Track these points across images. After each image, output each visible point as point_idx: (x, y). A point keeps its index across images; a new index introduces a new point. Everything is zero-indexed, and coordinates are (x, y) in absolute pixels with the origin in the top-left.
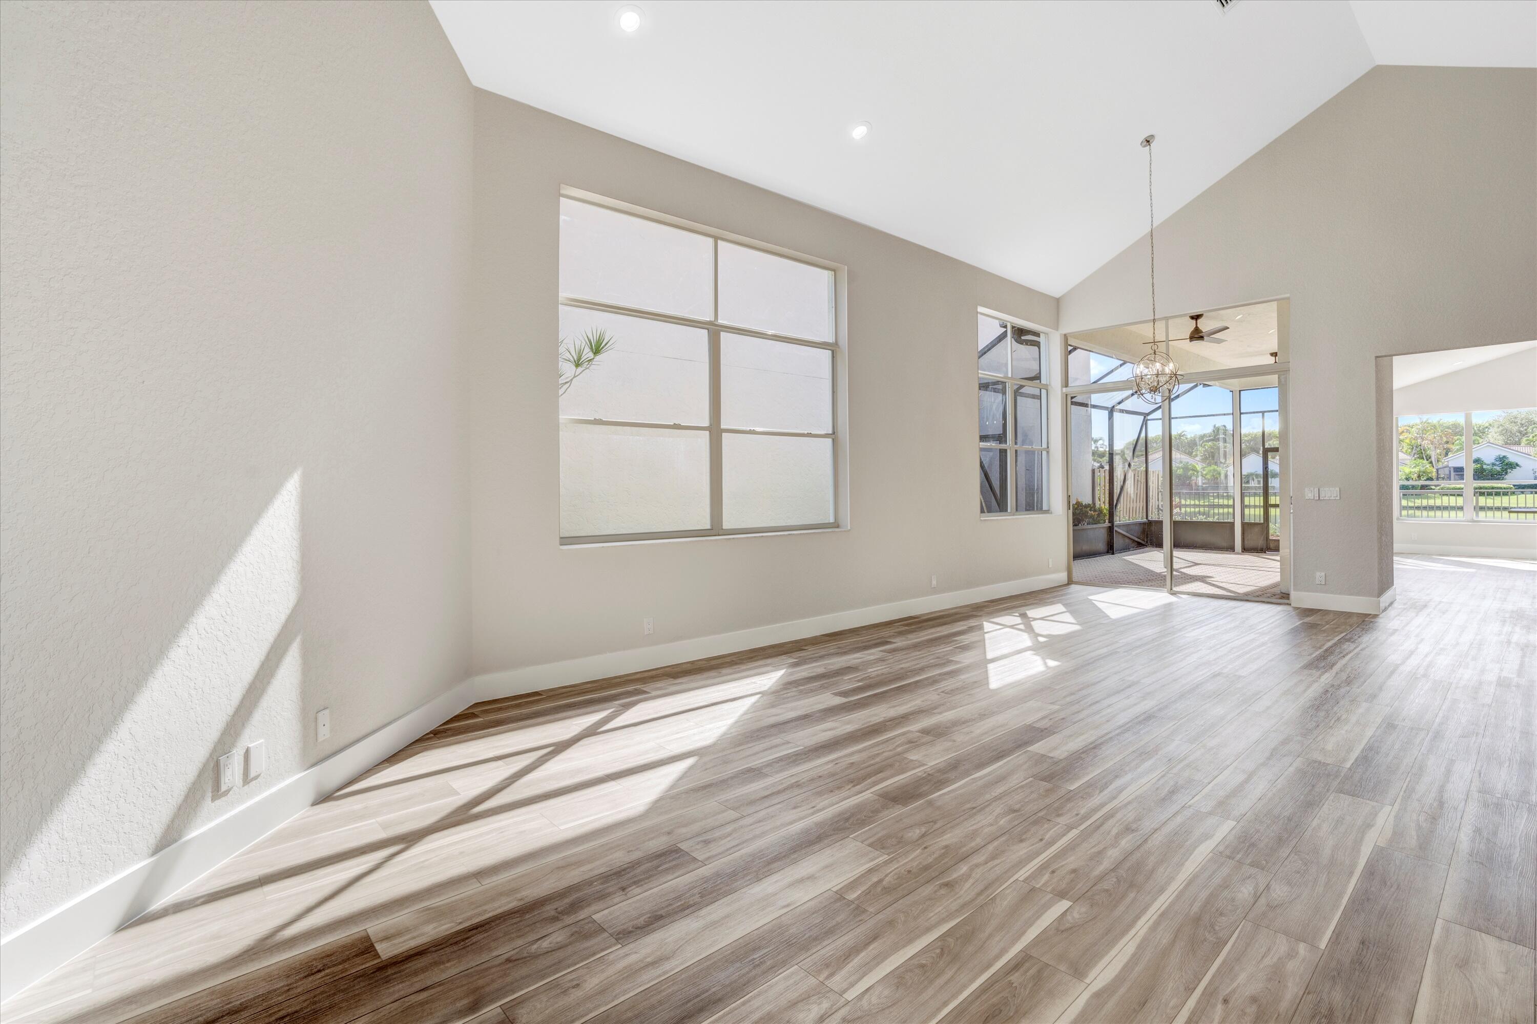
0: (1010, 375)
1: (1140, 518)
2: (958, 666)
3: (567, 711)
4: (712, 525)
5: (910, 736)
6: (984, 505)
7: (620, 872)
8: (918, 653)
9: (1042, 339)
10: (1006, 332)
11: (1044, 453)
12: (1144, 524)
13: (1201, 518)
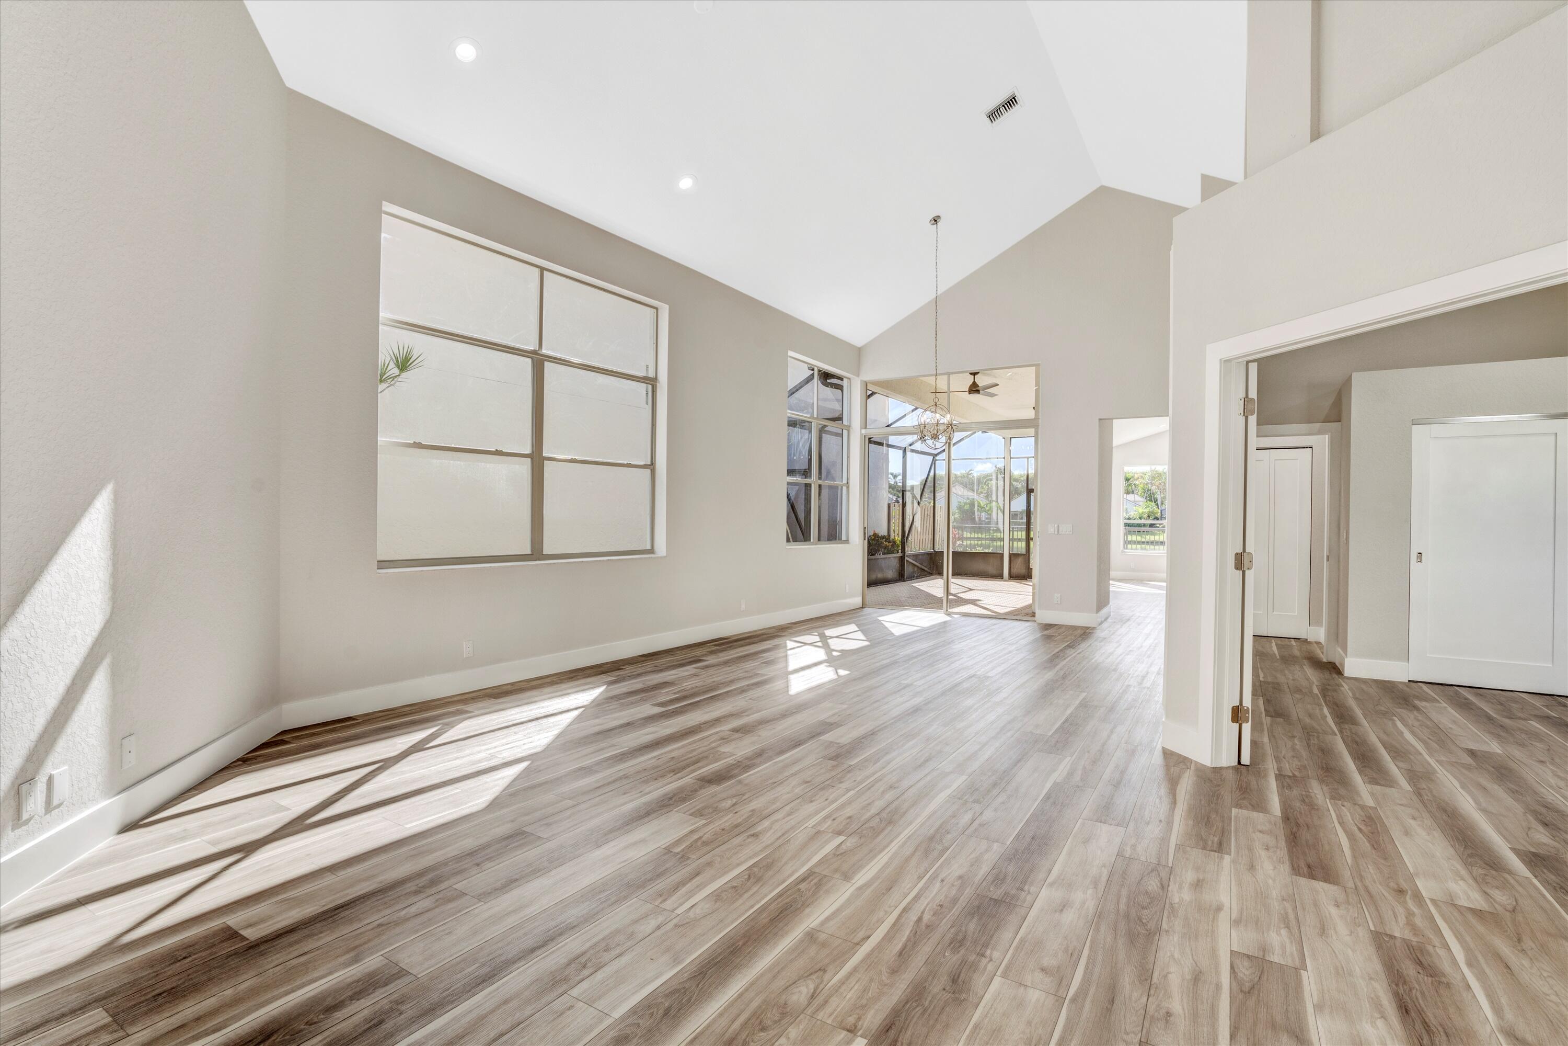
0: (815, 416)
1: (929, 550)
2: (766, 677)
3: (389, 732)
4: (532, 550)
5: (722, 734)
6: (790, 535)
7: (472, 853)
8: (728, 668)
9: (845, 383)
10: (813, 375)
11: (844, 488)
12: (929, 554)
13: (979, 550)
